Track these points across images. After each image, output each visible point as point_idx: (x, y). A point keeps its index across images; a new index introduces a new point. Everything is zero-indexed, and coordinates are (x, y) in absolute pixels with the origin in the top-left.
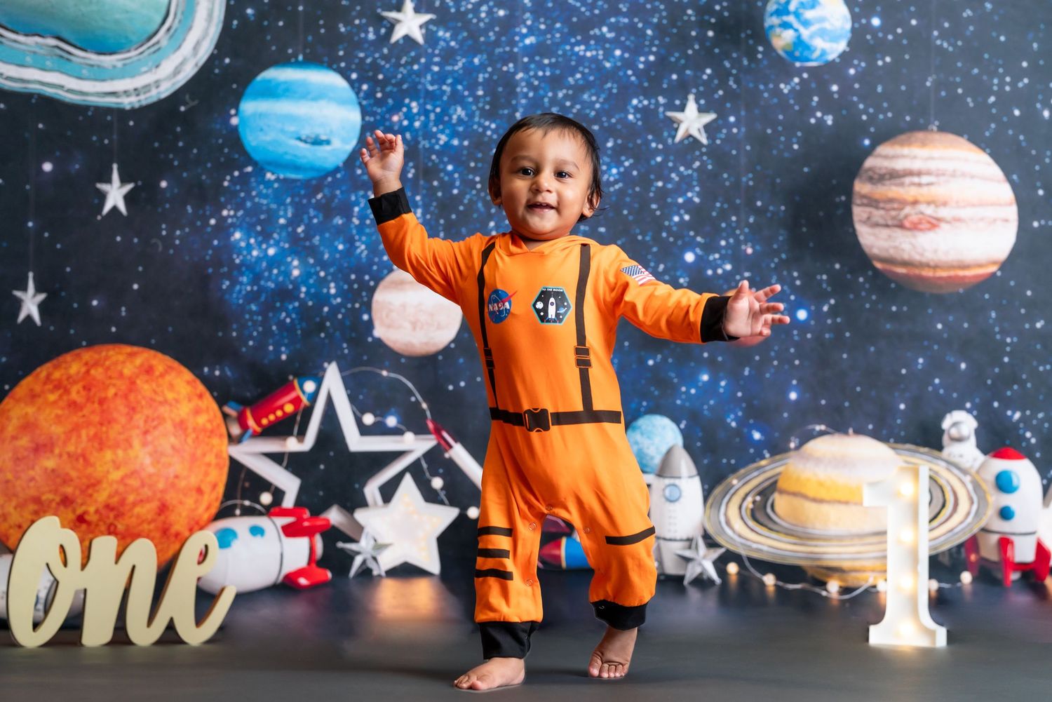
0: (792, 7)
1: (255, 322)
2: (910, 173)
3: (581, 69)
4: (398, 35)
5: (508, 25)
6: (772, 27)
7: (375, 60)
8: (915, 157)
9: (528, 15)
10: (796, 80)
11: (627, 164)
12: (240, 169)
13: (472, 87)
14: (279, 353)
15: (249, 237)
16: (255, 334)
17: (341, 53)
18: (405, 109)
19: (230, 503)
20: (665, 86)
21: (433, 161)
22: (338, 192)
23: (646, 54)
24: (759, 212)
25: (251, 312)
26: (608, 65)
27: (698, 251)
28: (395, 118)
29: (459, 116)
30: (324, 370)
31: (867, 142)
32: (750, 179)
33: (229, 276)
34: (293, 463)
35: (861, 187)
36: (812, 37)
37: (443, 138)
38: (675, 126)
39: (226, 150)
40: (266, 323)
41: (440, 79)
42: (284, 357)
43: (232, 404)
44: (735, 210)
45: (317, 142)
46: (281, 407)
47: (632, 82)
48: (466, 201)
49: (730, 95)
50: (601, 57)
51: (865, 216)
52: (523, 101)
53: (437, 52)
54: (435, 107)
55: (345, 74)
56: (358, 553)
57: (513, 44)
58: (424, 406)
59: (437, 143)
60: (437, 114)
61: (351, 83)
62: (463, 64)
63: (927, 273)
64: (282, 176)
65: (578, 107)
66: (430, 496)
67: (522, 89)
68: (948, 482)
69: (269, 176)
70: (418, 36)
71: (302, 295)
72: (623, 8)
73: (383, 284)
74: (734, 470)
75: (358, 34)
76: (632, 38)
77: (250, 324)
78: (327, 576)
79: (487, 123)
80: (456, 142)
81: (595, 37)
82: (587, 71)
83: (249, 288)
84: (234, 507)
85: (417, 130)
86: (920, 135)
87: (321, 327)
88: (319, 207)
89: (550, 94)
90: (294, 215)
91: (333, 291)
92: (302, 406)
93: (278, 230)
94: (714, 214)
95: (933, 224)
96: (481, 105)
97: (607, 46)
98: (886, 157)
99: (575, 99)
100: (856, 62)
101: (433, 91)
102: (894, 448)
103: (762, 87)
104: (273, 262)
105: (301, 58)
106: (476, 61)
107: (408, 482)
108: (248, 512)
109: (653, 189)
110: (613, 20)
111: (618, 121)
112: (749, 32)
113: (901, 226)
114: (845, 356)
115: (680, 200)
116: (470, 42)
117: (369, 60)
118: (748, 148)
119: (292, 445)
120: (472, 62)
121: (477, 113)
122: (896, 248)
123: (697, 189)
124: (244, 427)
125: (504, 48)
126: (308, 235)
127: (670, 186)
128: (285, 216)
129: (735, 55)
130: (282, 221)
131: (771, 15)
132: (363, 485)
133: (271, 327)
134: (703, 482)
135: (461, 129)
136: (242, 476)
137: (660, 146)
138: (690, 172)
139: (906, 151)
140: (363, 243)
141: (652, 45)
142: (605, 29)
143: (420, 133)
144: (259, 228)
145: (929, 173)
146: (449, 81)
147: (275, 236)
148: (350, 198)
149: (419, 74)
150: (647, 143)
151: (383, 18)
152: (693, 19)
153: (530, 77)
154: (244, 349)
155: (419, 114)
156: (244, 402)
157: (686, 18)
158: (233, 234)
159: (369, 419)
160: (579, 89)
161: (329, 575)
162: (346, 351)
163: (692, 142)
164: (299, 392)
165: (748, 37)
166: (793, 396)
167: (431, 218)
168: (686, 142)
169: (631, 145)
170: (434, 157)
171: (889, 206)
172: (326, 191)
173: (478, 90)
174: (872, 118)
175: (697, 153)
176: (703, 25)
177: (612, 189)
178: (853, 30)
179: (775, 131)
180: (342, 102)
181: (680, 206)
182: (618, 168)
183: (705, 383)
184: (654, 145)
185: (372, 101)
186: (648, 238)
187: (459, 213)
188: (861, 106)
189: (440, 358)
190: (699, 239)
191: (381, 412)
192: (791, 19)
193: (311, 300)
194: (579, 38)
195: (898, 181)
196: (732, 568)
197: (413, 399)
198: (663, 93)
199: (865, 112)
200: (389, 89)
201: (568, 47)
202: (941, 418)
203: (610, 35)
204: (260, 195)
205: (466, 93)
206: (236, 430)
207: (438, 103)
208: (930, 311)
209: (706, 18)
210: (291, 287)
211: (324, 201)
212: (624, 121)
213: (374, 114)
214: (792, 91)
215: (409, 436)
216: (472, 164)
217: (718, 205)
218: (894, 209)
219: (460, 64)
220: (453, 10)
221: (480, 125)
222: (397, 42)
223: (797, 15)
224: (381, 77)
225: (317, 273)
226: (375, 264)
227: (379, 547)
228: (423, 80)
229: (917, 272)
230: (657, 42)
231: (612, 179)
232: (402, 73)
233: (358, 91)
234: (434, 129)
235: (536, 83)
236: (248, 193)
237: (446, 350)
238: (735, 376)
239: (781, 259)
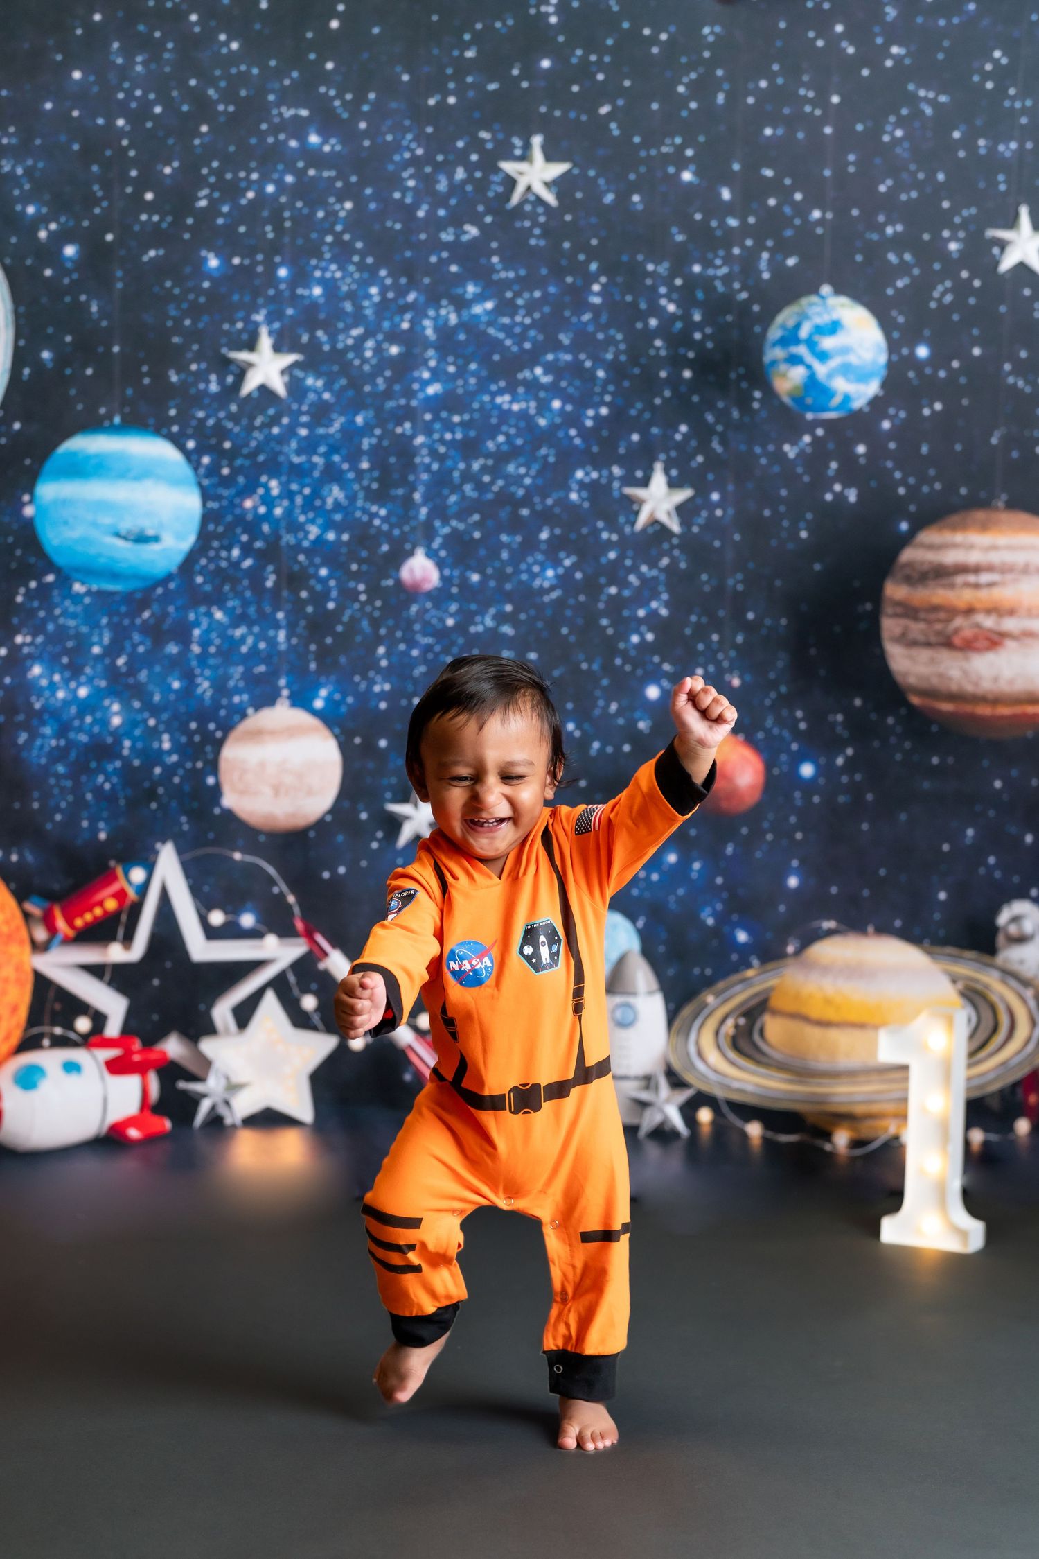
0: (804, 332)
1: (62, 789)
2: (963, 569)
3: (504, 428)
4: (250, 384)
5: (404, 367)
6: (774, 363)
7: (219, 421)
8: (971, 547)
9: (431, 353)
10: (807, 439)
11: (567, 563)
12: (38, 578)
13: (353, 458)
14: (94, 831)
15: (52, 673)
16: (63, 805)
17: (173, 412)
18: (261, 491)
19: (36, 1030)
20: (622, 451)
21: (300, 563)
22: (171, 609)
23: (596, 406)
24: (748, 628)
25: (58, 776)
26: (542, 422)
27: (665, 683)
28: (248, 504)
29: (336, 500)
30: (156, 853)
31: (904, 526)
32: (739, 582)
33: (26, 726)
34: (117, 977)
35: (894, 590)
36: (830, 375)
37: (314, 531)
38: (635, 507)
39: (18, 552)
40: (77, 790)
41: (309, 447)
42: (102, 836)
43: (36, 899)
44: (717, 625)
45: (141, 538)
46: (101, 904)
47: (576, 447)
48: (345, 618)
49: (713, 462)
50: (532, 411)
51: (897, 631)
52: (425, 476)
53: (305, 408)
54: (303, 486)
55: (178, 442)
56: (204, 1096)
57: (410, 394)
58: (291, 899)
59: (306, 537)
60: (305, 497)
61: (187, 454)
62: (342, 424)
63: (984, 710)
64: (95, 587)
65: (500, 483)
66: (300, 1020)
67: (423, 458)
68: (1003, 999)
69: (78, 588)
70: (279, 386)
71: (126, 752)
72: (565, 339)
73: (234, 735)
74: (708, 983)
75: (195, 384)
76: (577, 383)
77: (56, 791)
78: (163, 1125)
79: (374, 509)
80: (331, 536)
81: (525, 383)
82: (513, 431)
83: (53, 743)
84: (41, 1036)
85: (278, 521)
86: (980, 515)
87: (151, 795)
88: (146, 629)
89: (462, 466)
90: (114, 641)
91: (166, 745)
92: (128, 903)
93: (92, 663)
94: (688, 631)
95: (994, 641)
96: (365, 483)
97: (542, 394)
98: (931, 547)
99: (495, 471)
100: (892, 411)
101: (300, 465)
102: (929, 953)
103: (758, 450)
104: (86, 707)
105: (117, 420)
106: (359, 420)
107: (270, 1001)
108: (60, 1042)
109: (603, 598)
110: (550, 357)
111: (557, 503)
112: (742, 370)
113: (948, 643)
114: (865, 826)
115: (641, 613)
116: (350, 393)
117: (211, 422)
118: (737, 537)
119: (116, 953)
120: (353, 422)
121: (361, 495)
122: (941, 676)
123: (665, 596)
124: (52, 929)
125: (397, 400)
126: (132, 669)
127: (626, 593)
128: (100, 643)
129: (720, 405)
130: (96, 650)
131: (774, 345)
132: (211, 1004)
133: (83, 795)
134: (667, 1000)
135: (338, 517)
136: (51, 994)
137: (615, 537)
138: (654, 573)
139: (959, 537)
140: (206, 678)
141: (604, 392)
142: (538, 371)
143: (283, 524)
144: (65, 660)
145: (990, 568)
146: (322, 449)
147: (88, 670)
148: (187, 616)
149: (282, 440)
150: (596, 532)
151: (228, 362)
152: (663, 353)
153: (434, 441)
154: (49, 826)
155: (280, 497)
156: (51, 897)
157: (652, 352)
158: (30, 669)
159: (217, 918)
160: (501, 458)
161: (168, 1124)
162: (186, 827)
163: (658, 530)
164: (122, 883)
165: (741, 378)
166: (793, 882)
167: (298, 643)
168: (650, 531)
169: (573, 536)
170: (301, 558)
171: (932, 616)
172: (156, 607)
173: (360, 461)
174: (913, 491)
175: (666, 546)
176: (677, 362)
177: (546, 599)
178: (890, 365)
179: (775, 512)
180: (175, 482)
181: (640, 621)
182: (555, 567)
183: (672, 866)
184: (605, 535)
185: (215, 480)
186: (595, 667)
187: (335, 635)
188: (898, 475)
189: (312, 834)
190: (667, 667)
191: (233, 909)
192: (802, 350)
193: (137, 757)
194: (502, 384)
195: (945, 581)
196: (705, 1115)
197: (276, 890)
198: (620, 461)
199: (903, 482)
200: (239, 462)
201: (486, 398)
202: (995, 910)
203: (546, 380)
204: (65, 613)
205: (345, 466)
206: (41, 934)
207: (307, 480)
208: (986, 763)
209: (682, 351)
210: (109, 740)
211: (152, 621)
212: (564, 503)
213: (218, 498)
214: (801, 454)
215: (271, 940)
216: (354, 567)
217: (693, 618)
218: (939, 621)
219: (337, 425)
220: (326, 348)
221: (364, 511)
222: (250, 395)
223: (811, 344)
224: (227, 445)
225: (145, 721)
226: (222, 707)
227: (233, 1087)
228: (285, 449)
229: (968, 708)
230: (611, 388)
231: (546, 585)
232: (256, 439)
233: (196, 466)
234: (302, 518)
235: (442, 450)
236: (50, 611)
237: (320, 824)
238: (713, 856)
239: (780, 695)
